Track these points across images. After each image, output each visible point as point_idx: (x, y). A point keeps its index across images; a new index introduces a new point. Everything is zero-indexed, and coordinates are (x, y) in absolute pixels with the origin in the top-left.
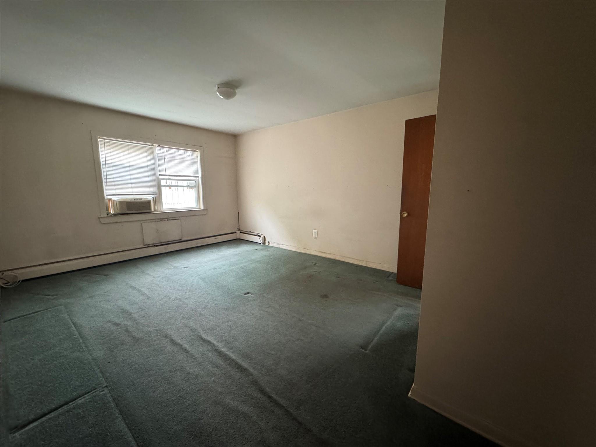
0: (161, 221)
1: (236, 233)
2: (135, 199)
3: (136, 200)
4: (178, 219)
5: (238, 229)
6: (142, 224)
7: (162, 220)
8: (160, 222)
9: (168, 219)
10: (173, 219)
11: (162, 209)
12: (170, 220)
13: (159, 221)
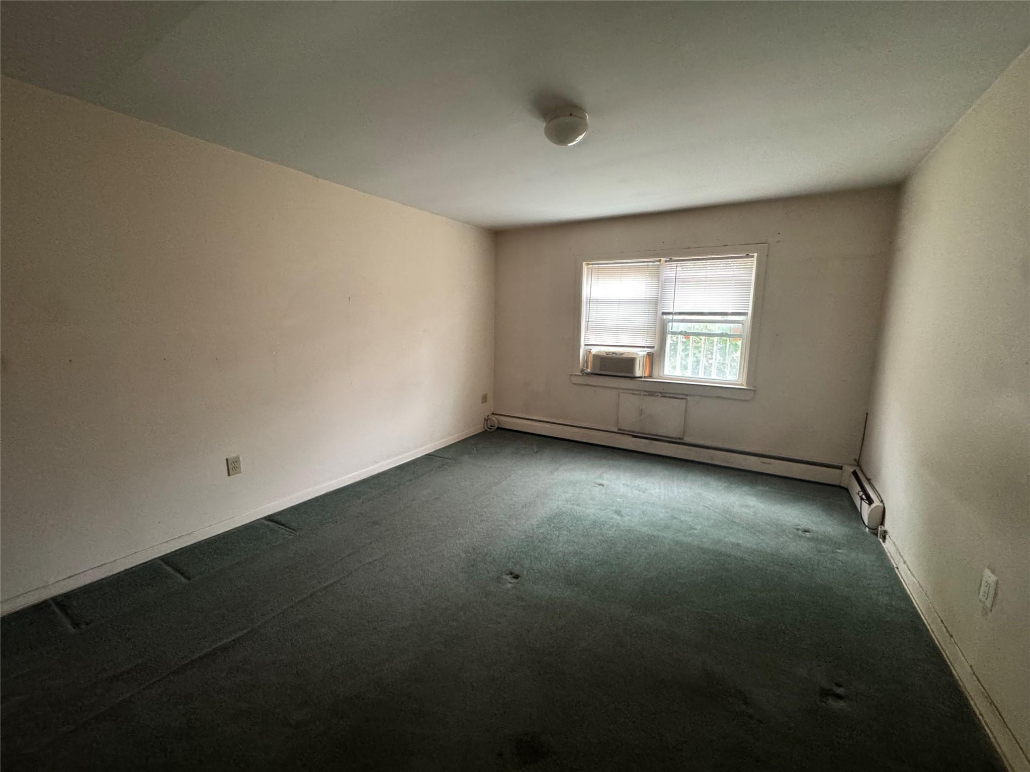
0: (649, 395)
1: (841, 468)
2: (613, 353)
3: (614, 355)
4: (682, 399)
5: (855, 460)
6: (619, 394)
7: (651, 394)
8: (649, 397)
9: (664, 395)
10: (671, 395)
11: (661, 375)
12: (665, 397)
13: (646, 395)
